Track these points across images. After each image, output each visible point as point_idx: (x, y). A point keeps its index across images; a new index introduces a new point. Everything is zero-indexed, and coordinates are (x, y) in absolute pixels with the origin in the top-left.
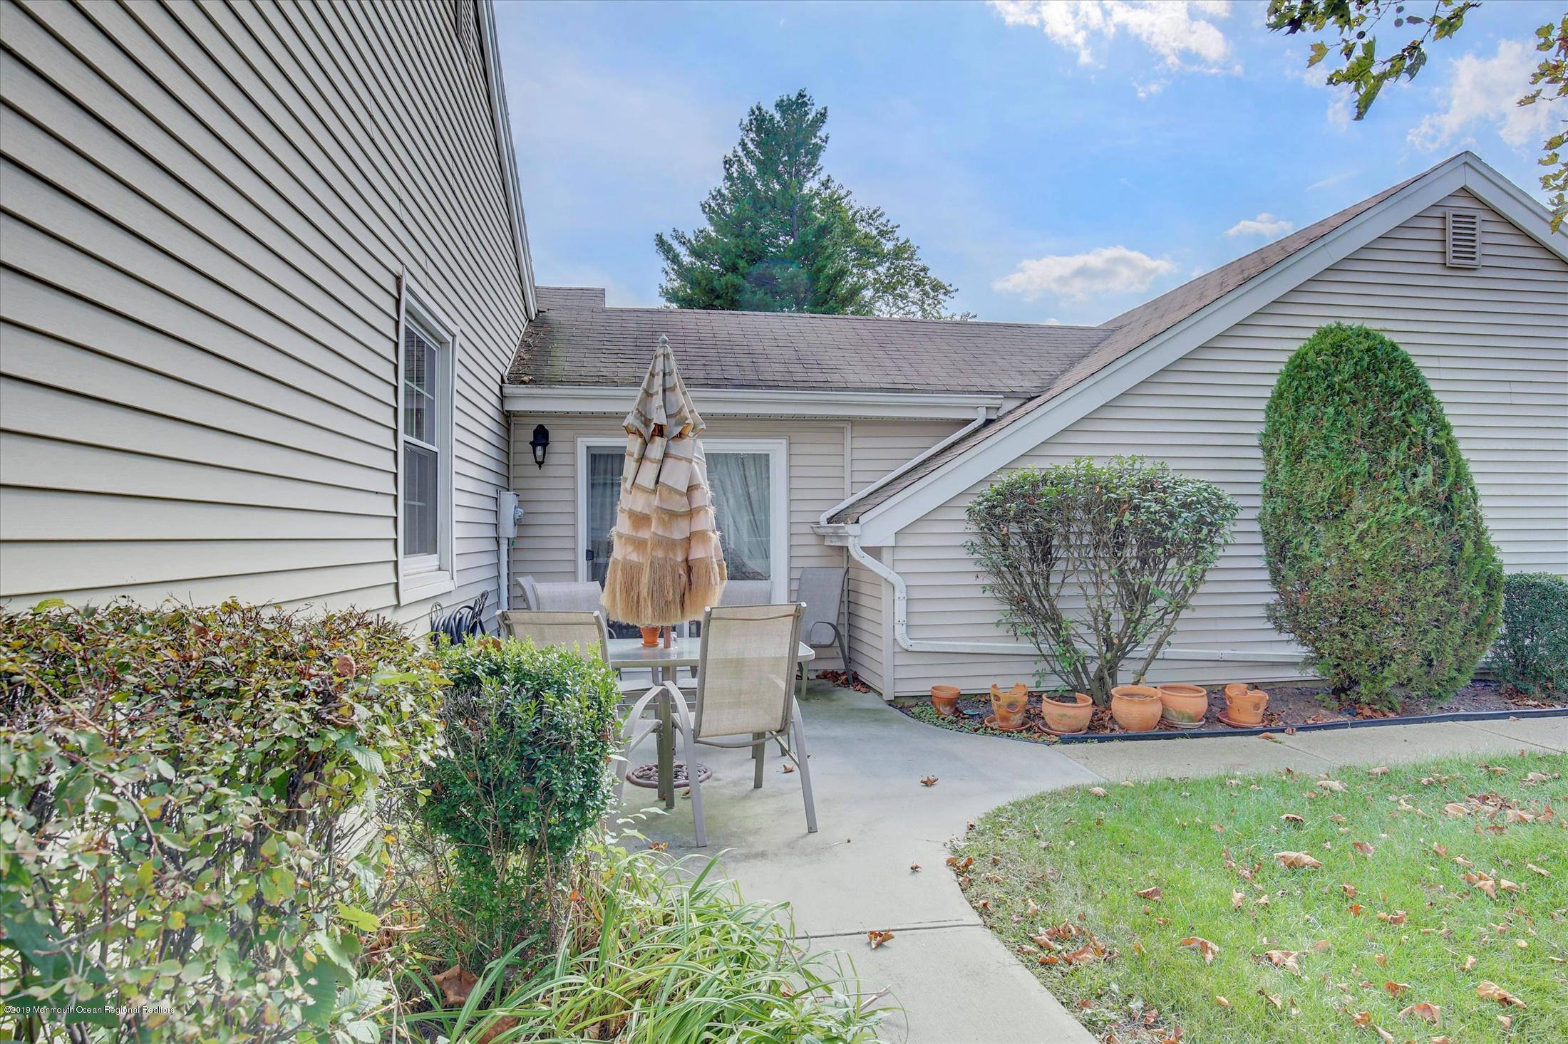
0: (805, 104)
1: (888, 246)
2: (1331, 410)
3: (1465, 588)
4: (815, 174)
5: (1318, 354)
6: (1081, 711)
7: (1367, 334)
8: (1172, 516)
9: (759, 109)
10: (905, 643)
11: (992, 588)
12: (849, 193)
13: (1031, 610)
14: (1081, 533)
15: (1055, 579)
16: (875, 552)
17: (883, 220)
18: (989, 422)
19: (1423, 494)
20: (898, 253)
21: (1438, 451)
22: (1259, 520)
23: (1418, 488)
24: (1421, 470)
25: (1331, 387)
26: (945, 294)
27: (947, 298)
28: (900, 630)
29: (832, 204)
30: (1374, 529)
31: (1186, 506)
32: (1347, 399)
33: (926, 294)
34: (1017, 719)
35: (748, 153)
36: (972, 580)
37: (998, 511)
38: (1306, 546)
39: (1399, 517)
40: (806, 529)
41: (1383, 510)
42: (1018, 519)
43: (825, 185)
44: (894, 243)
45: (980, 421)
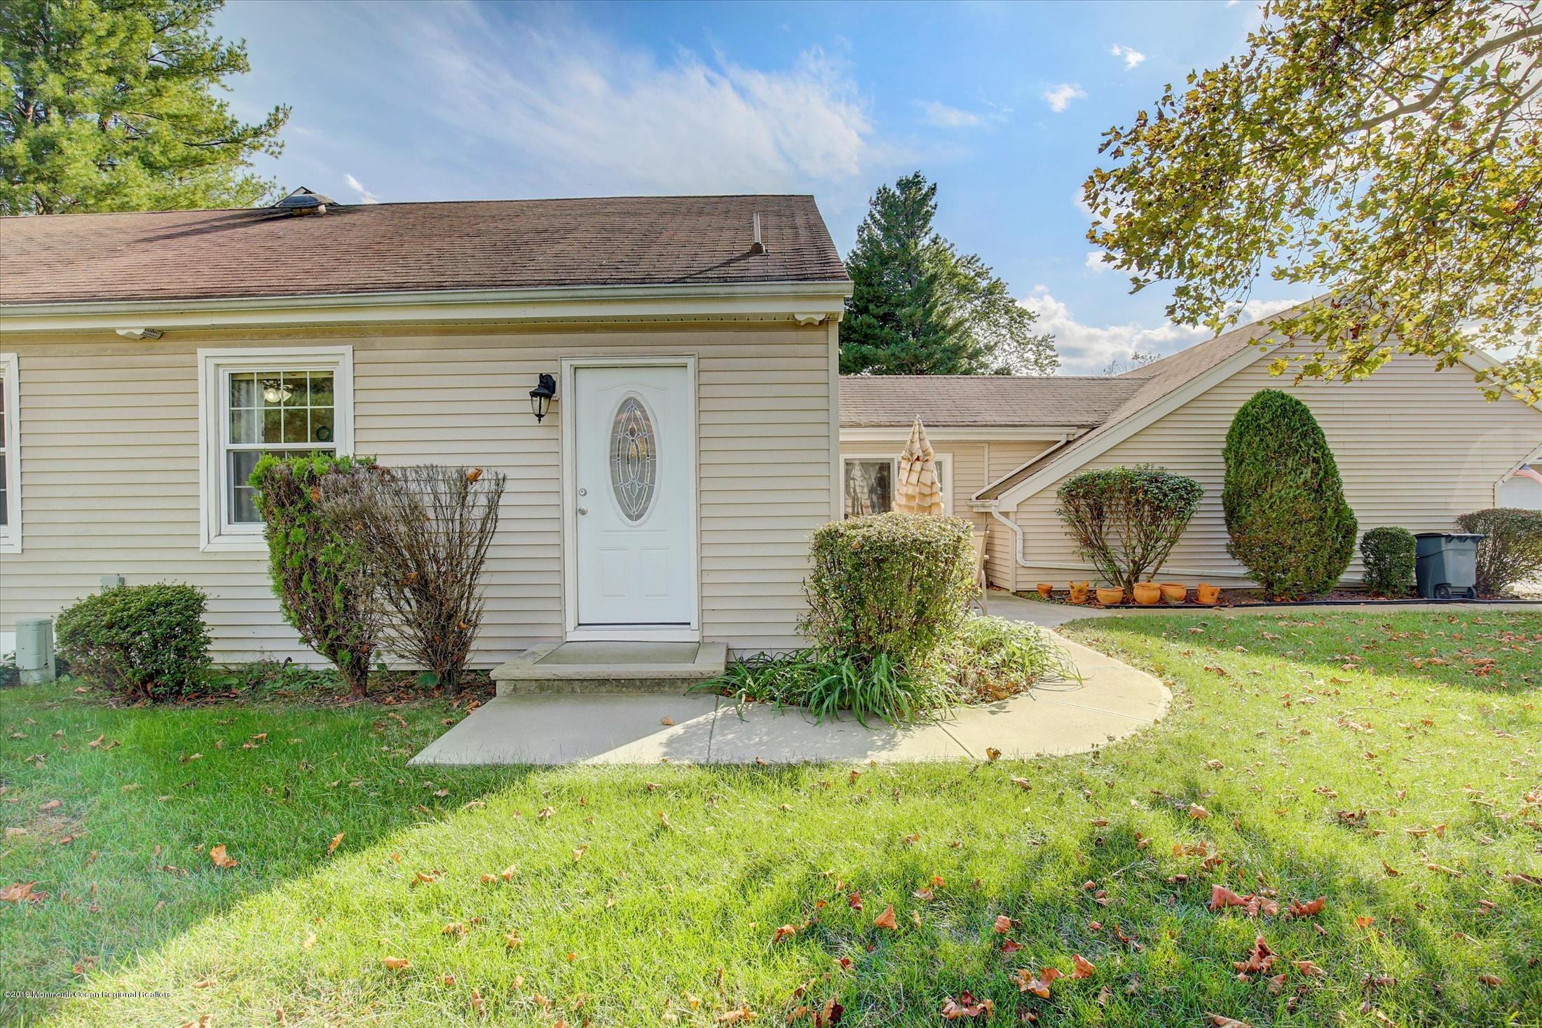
0: (919, 182)
1: (984, 284)
2: (1258, 439)
3: (1329, 532)
4: (926, 234)
5: (1253, 407)
6: (1117, 593)
7: (1283, 396)
8: (1165, 495)
9: (885, 189)
10: (1022, 562)
11: (1070, 534)
12: (952, 245)
13: (1091, 545)
14: (1117, 505)
15: (1104, 529)
16: (1006, 514)
17: (979, 264)
18: (1068, 443)
19: (1305, 483)
20: (990, 291)
21: (1316, 460)
22: (1222, 497)
23: (1302, 480)
24: (1305, 471)
25: (1258, 426)
26: (1029, 319)
27: (1030, 322)
28: (1019, 556)
29: (939, 256)
30: (1278, 502)
31: (1174, 490)
32: (1267, 432)
33: (1012, 319)
34: (1083, 598)
35: (875, 222)
36: (1059, 530)
37: (1074, 493)
38: (1244, 511)
39: (1291, 495)
40: (963, 503)
41: (1283, 492)
42: (1084, 497)
43: (935, 242)
44: (988, 281)
45: (1063, 442)
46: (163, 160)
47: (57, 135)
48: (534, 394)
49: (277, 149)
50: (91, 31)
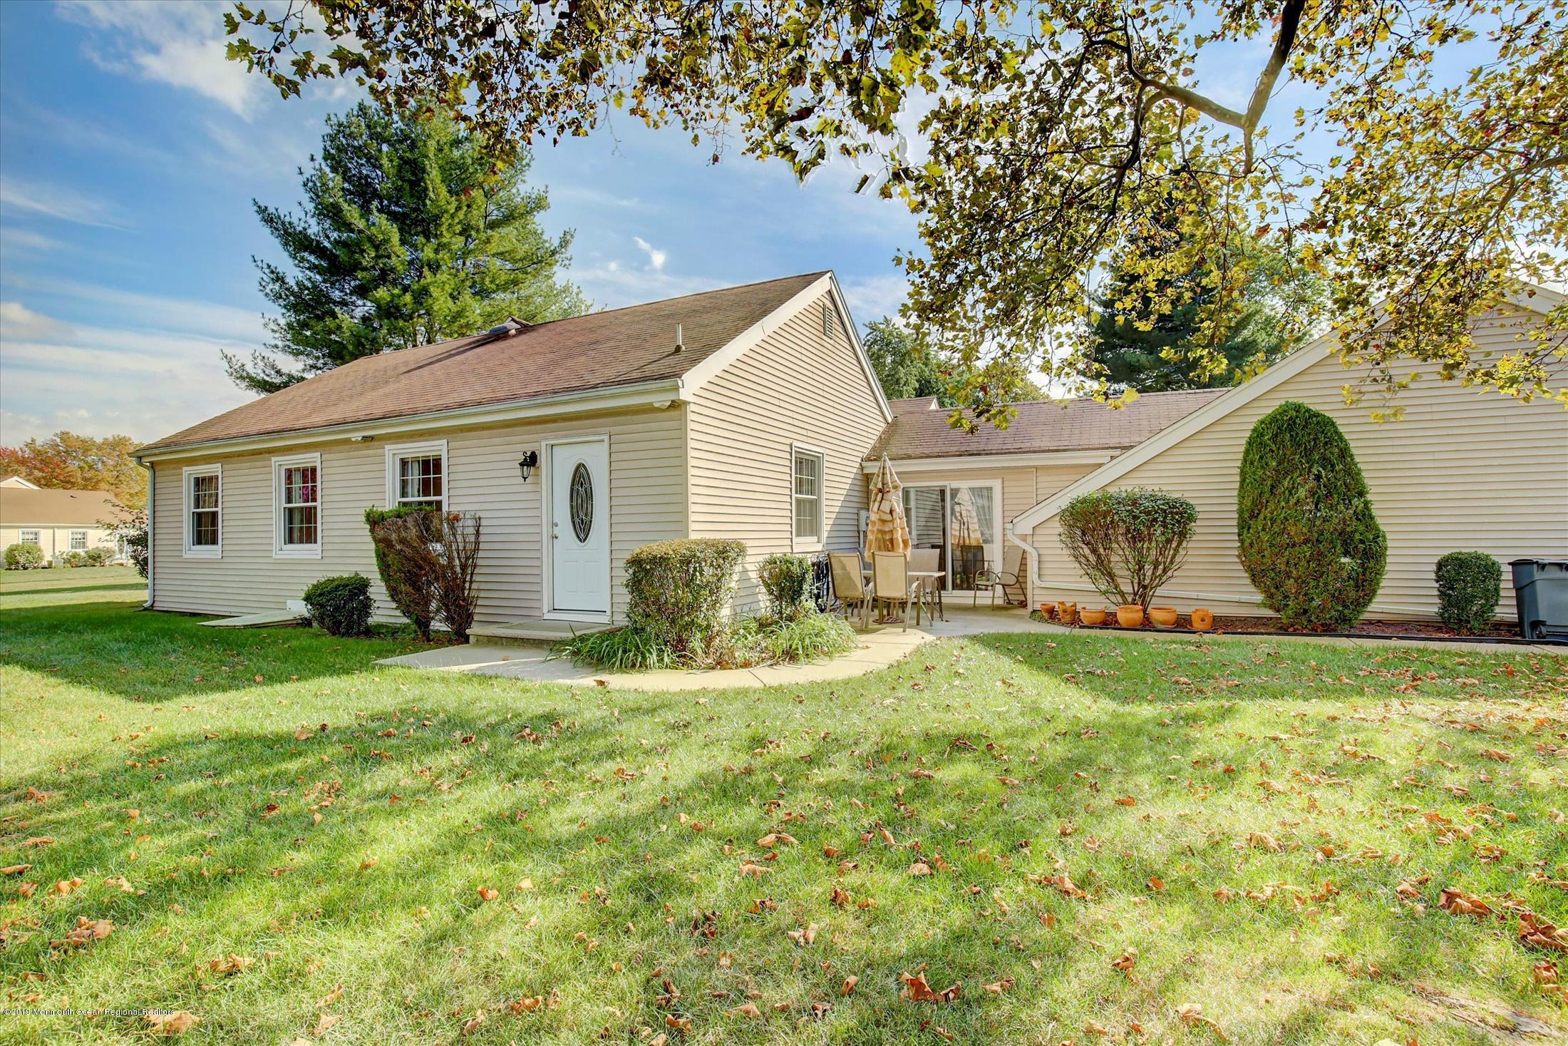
10: (1038, 583)
28: (1035, 577)
30: (1269, 524)
32: (1268, 449)
39: (1282, 516)
46: (494, 287)
47: (428, 285)
48: (522, 465)
49: (567, 262)
50: (446, 211)
